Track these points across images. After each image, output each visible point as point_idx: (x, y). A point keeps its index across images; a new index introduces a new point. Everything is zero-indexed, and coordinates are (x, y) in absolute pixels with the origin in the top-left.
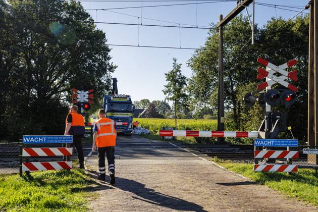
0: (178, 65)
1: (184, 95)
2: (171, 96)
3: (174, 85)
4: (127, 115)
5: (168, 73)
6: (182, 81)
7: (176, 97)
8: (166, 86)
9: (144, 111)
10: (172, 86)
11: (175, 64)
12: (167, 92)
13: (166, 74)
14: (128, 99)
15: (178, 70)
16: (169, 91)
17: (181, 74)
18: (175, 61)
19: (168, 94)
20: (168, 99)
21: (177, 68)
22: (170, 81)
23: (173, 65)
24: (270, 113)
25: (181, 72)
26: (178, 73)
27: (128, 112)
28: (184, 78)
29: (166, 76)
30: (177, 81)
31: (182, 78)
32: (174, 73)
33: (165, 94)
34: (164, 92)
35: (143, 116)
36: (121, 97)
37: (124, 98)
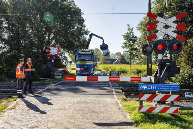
0: (131, 28)
1: (136, 49)
2: (127, 50)
3: (129, 42)
4: (90, 63)
5: (124, 35)
6: (134, 39)
7: (130, 50)
8: (124, 43)
9: (117, 60)
10: (128, 43)
11: (129, 28)
12: (125, 47)
13: (123, 36)
15: (131, 32)
16: (126, 47)
17: (133, 35)
18: (129, 26)
19: (125, 48)
20: (125, 52)
21: (131, 31)
22: (126, 40)
23: (128, 29)
24: (161, 60)
25: (133, 33)
26: (132, 34)
27: (91, 61)
28: (136, 37)
29: (123, 37)
30: (131, 40)
31: (134, 37)
32: (128, 34)
33: (123, 48)
34: (123, 47)
35: (117, 63)
36: (86, 51)
37: (88, 51)
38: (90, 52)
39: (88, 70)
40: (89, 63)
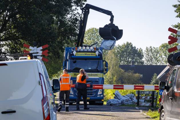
13: (175, 6)
14: (97, 53)
27: (98, 72)
29: (175, 9)
36: (84, 52)
37: (92, 52)
38: (95, 52)
39: (92, 90)
40: (94, 75)
